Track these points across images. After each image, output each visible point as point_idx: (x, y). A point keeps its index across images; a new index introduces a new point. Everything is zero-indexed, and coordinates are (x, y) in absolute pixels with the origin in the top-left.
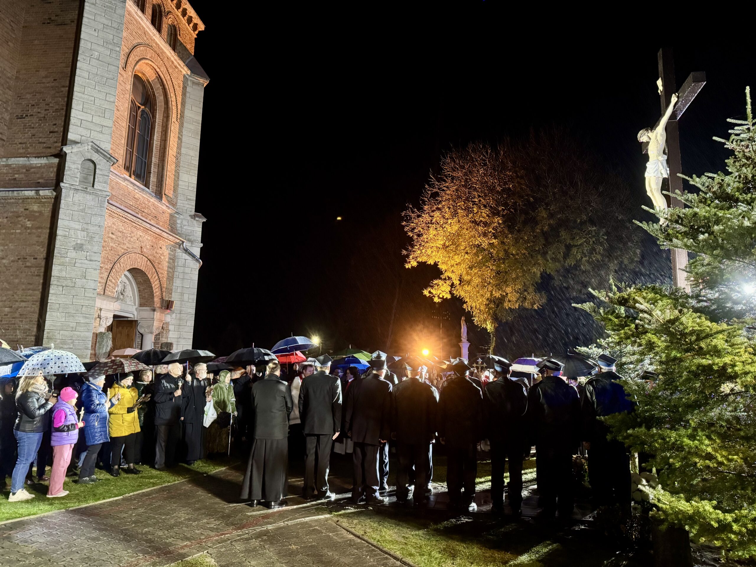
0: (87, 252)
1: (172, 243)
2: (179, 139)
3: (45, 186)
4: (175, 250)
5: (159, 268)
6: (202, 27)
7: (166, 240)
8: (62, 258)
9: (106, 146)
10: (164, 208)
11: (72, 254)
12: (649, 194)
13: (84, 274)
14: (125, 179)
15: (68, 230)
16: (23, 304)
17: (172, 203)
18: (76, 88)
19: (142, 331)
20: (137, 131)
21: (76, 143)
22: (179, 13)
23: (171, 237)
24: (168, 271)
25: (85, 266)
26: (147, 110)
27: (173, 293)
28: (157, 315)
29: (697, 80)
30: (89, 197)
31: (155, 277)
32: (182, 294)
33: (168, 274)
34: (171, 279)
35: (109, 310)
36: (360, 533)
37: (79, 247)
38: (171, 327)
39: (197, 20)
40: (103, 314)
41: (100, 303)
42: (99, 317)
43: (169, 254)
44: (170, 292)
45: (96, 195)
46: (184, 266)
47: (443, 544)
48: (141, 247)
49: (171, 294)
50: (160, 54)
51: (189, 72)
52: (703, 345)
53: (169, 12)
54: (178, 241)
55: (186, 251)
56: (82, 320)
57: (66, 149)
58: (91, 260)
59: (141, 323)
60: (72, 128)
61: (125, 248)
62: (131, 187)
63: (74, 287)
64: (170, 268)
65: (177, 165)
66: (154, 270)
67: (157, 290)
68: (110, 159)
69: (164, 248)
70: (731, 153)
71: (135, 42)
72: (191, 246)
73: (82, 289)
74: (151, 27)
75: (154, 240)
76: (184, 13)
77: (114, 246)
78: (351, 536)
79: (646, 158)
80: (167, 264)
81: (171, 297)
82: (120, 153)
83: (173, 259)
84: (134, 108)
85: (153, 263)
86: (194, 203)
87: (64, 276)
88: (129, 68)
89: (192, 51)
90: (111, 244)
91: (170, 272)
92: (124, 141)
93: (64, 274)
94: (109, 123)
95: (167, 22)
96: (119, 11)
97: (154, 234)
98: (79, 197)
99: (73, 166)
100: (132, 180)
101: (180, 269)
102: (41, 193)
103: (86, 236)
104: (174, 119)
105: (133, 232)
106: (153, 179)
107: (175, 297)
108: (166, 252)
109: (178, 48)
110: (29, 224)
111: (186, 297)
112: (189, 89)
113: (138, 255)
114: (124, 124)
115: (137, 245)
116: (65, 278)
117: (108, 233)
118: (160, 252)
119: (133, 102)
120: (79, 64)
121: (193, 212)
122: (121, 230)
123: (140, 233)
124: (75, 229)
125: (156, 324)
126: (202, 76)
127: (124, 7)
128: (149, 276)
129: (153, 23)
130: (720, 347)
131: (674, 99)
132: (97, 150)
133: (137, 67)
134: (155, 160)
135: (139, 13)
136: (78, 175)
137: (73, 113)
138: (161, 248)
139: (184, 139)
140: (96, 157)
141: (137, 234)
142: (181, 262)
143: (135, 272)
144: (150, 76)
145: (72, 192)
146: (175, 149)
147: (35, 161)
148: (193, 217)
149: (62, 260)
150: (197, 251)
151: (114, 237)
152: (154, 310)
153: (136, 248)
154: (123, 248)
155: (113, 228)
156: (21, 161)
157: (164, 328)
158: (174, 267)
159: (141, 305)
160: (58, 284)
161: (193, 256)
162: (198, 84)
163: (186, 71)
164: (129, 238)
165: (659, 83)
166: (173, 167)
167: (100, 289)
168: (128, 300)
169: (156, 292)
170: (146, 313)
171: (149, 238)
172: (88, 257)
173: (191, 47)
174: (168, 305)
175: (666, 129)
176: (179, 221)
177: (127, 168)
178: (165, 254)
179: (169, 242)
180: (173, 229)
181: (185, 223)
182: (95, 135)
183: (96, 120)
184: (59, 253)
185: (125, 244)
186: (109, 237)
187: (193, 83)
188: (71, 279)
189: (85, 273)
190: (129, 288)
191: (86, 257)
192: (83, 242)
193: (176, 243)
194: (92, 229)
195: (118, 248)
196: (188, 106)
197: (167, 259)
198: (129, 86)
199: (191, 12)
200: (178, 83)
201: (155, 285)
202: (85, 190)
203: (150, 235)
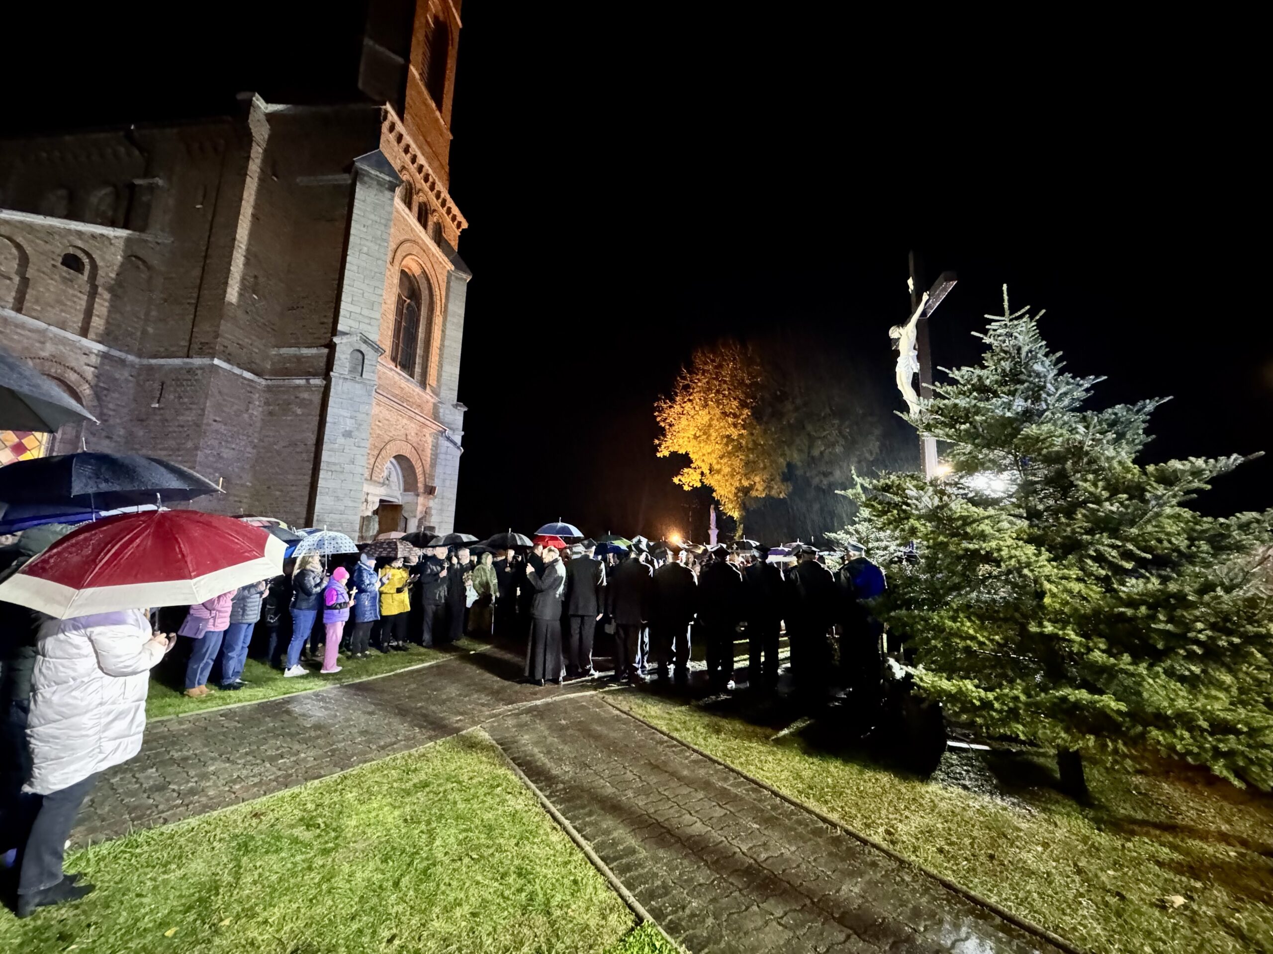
0: (355, 438)
1: (435, 431)
2: (443, 331)
3: (315, 375)
4: (438, 438)
5: (423, 455)
6: (465, 225)
7: (430, 428)
8: (332, 444)
9: (374, 337)
10: (428, 397)
11: (341, 440)
12: (900, 387)
14: (391, 369)
15: (337, 418)
16: (294, 488)
17: (436, 393)
18: (346, 282)
19: (406, 515)
20: (403, 324)
21: (345, 334)
22: (444, 211)
23: (434, 426)
24: (431, 458)
25: (354, 452)
26: (413, 303)
27: (436, 479)
28: (421, 500)
29: (948, 280)
30: (357, 386)
31: (419, 464)
32: (444, 480)
33: (431, 461)
34: (433, 465)
35: (375, 495)
36: (626, 709)
37: (348, 434)
38: (433, 512)
39: (460, 217)
40: (370, 498)
41: (367, 488)
42: (366, 501)
43: (432, 442)
44: (432, 477)
45: (365, 384)
46: (446, 453)
47: (706, 720)
48: (406, 435)
49: (434, 480)
50: (425, 250)
51: (453, 268)
52: (969, 530)
53: (434, 211)
54: (441, 429)
55: (448, 439)
56: (351, 504)
57: (336, 340)
58: (359, 447)
59: (406, 507)
60: (341, 320)
61: (391, 435)
62: (397, 377)
63: (343, 472)
64: (433, 455)
65: (441, 356)
66: (418, 457)
67: (421, 476)
68: (378, 350)
69: (428, 435)
70: (989, 347)
71: (402, 239)
72: (453, 434)
73: (350, 474)
74: (418, 224)
75: (418, 428)
76: (449, 211)
77: (381, 433)
78: (618, 712)
79: (897, 353)
80: (430, 451)
81: (434, 483)
82: (387, 344)
83: (436, 446)
84: (400, 302)
85: (418, 450)
86: (456, 393)
88: (396, 262)
89: (456, 248)
90: (378, 432)
91: (433, 458)
92: (390, 333)
93: (333, 460)
94: (378, 316)
95: (432, 220)
96: (388, 208)
97: (419, 423)
98: (348, 385)
99: (343, 357)
100: (398, 370)
101: (442, 456)
102: (312, 381)
103: (354, 423)
104: (438, 313)
105: (398, 420)
106: (418, 369)
107: (437, 483)
108: (430, 440)
109: (443, 244)
110: (299, 411)
111: (448, 483)
112: (452, 284)
113: (403, 442)
114: (391, 317)
115: (402, 433)
116: (335, 464)
117: (375, 421)
118: (424, 440)
119: (399, 296)
120: (349, 259)
121: (455, 402)
122: (387, 418)
123: (405, 421)
124: (345, 417)
125: (420, 508)
126: (465, 272)
127: (392, 205)
128: (413, 462)
129: (419, 220)
130: (987, 532)
131: (925, 297)
132: (366, 341)
133: (404, 263)
134: (419, 351)
135: (407, 210)
136: (347, 365)
137: (343, 305)
138: (425, 436)
139: (447, 332)
140: (364, 348)
141: (402, 422)
142: (443, 450)
143: (400, 458)
144: (417, 271)
145: (341, 381)
146: (439, 341)
147: (305, 351)
148: (455, 406)
149: (332, 446)
150: (458, 439)
151: (380, 424)
152: (418, 495)
153: (401, 436)
154: (389, 436)
155: (380, 416)
156: (292, 351)
157: (427, 513)
158: (437, 454)
159: (405, 490)
160: (328, 469)
161: (455, 444)
162: (462, 279)
163: (450, 267)
164: (395, 426)
165: (910, 282)
166: (437, 358)
167: (367, 474)
168: (392, 485)
169: (420, 478)
170: (410, 497)
171: (413, 426)
172: (356, 444)
173: (454, 244)
174: (430, 491)
175: (918, 325)
176: (441, 410)
177: (394, 359)
178: (428, 442)
179: (432, 430)
180: (436, 417)
181: (447, 412)
182: (364, 327)
183: (366, 312)
185: (391, 432)
186: (376, 425)
187: (457, 278)
188: (339, 464)
189: (353, 459)
190: (394, 474)
191: (354, 444)
192: (352, 429)
193: (439, 431)
194: (360, 417)
195: (385, 435)
196: (451, 299)
197: (430, 447)
198: (396, 281)
199: (456, 210)
200: (443, 279)
201: (419, 471)
202: (353, 379)
203: (415, 423)
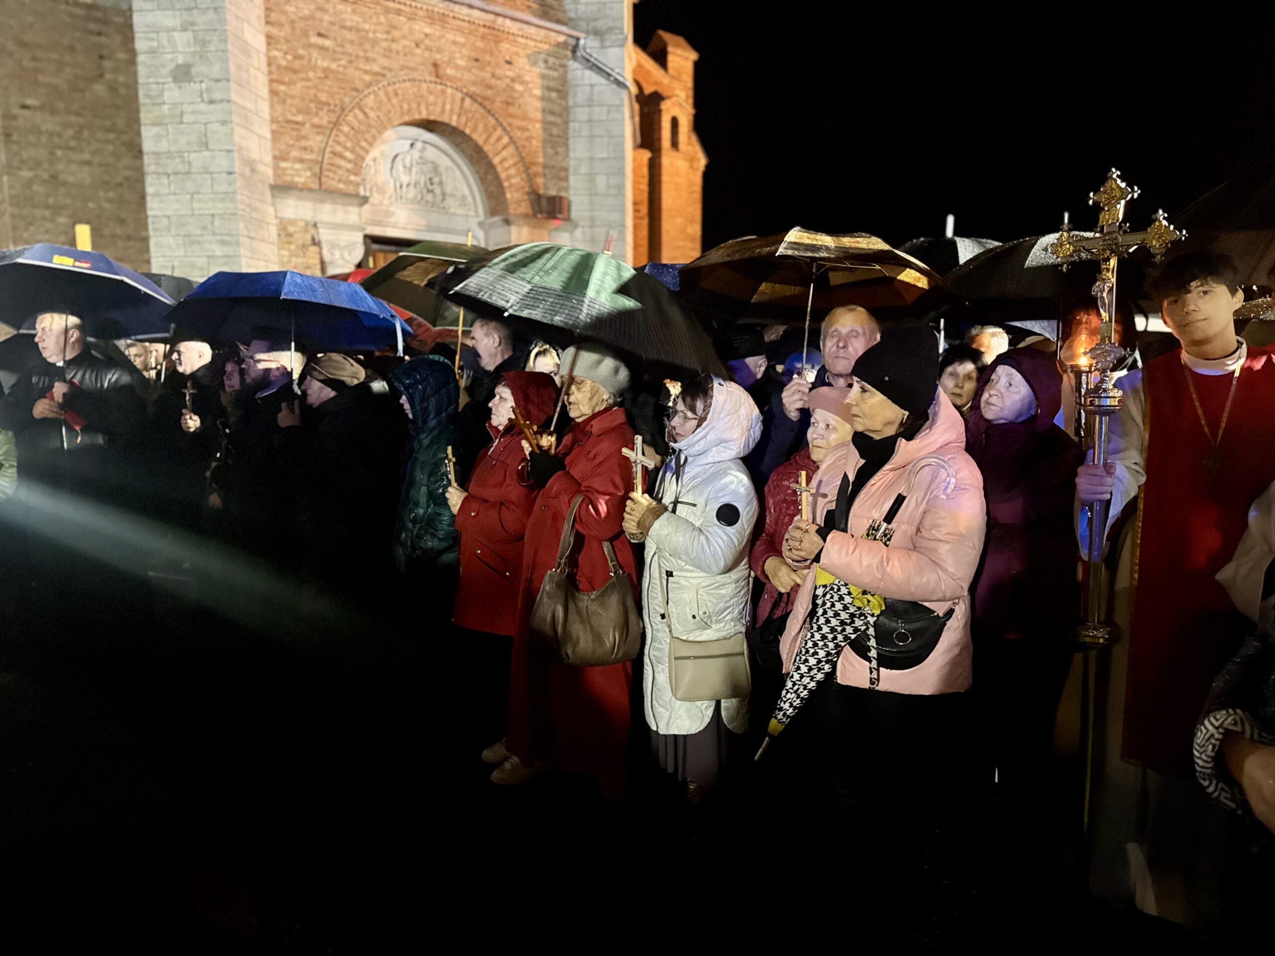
0: (201, 82)
1: (546, 47)
4: (564, 66)
5: (511, 116)
7: (522, 41)
8: (157, 108)
11: (172, 93)
13: (204, 139)
15: (154, 35)
23: (532, 30)
24: (544, 122)
25: (202, 118)
27: (572, 179)
28: (518, 233)
31: (499, 139)
32: (591, 177)
33: (545, 130)
34: (557, 140)
35: (345, 226)
37: (183, 74)
43: (543, 77)
44: (561, 174)
46: (590, 103)
48: (435, 65)
49: (566, 179)
54: (562, 39)
58: (212, 102)
61: (375, 68)
63: (188, 173)
64: (552, 113)
66: (492, 121)
67: (512, 171)
69: (522, 62)
72: (603, 47)
73: (207, 176)
75: (480, 44)
77: (334, 66)
80: (539, 104)
81: (566, 189)
83: (558, 89)
85: (487, 104)
87: (165, 150)
90: (322, 63)
91: (551, 123)
93: (164, 145)
97: (473, 27)
101: (580, 114)
103: (192, 40)
105: (395, 27)
107: (576, 187)
113: (424, 86)
115: (419, 60)
116: (169, 155)
117: (305, 34)
118: (509, 73)
122: (349, 24)
123: (422, 28)
124: (169, 30)
128: (475, 136)
138: (509, 62)
141: (411, 31)
142: (579, 95)
149: (156, 111)
151: (327, 43)
152: (507, 222)
153: (414, 69)
154: (366, 72)
155: (321, 21)
158: (566, 109)
159: (488, 213)
160: (160, 170)
161: (606, 72)
164: (384, 44)
168: (452, 203)
169: (509, 178)
170: (497, 228)
171: (461, 39)
172: (205, 95)
174: (554, 209)
178: (527, 78)
179: (531, 43)
180: (546, 10)
184: (147, 96)
185: (374, 60)
186: (310, 45)
188: (180, 153)
189: (206, 135)
190: (453, 175)
191: (201, 96)
192: (189, 60)
193: (558, 45)
195: (351, 71)
197: (537, 92)
201: (503, 159)
203: (460, 30)
